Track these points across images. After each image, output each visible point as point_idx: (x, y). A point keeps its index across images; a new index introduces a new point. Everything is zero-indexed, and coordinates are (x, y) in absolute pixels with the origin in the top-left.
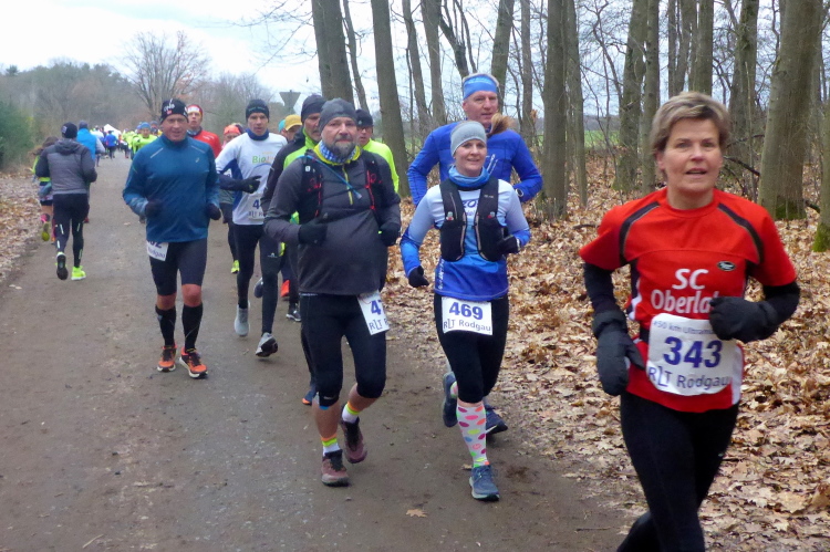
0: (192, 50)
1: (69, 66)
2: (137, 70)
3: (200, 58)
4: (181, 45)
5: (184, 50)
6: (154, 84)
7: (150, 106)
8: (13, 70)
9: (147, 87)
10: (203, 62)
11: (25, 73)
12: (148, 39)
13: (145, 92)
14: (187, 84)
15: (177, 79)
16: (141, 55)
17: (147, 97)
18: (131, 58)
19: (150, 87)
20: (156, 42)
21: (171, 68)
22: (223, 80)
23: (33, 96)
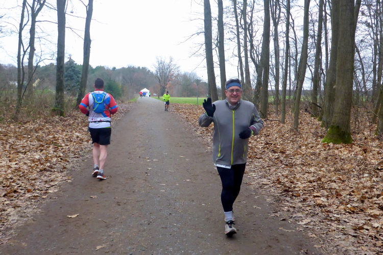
0: (175, 63)
1: (133, 67)
2: (156, 69)
3: (177, 66)
4: (171, 61)
5: (172, 63)
6: (161, 75)
7: (160, 82)
8: (114, 68)
9: (159, 75)
10: (178, 67)
11: (118, 70)
12: (160, 59)
13: (158, 77)
14: (172, 75)
15: (169, 73)
16: (157, 65)
20: (162, 60)
21: (167, 69)
22: (185, 74)
23: (121, 78)
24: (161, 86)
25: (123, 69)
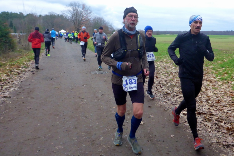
0: (86, 9)
1: (54, 15)
2: (71, 15)
3: (89, 12)
4: (84, 8)
6: (76, 19)
7: (75, 24)
9: (74, 19)
10: (89, 13)
13: (73, 21)
14: (85, 19)
15: (82, 17)
16: (72, 11)
17: (74, 22)
18: (70, 11)
19: (75, 19)
21: (81, 14)
24: (76, 28)
25: (47, 16)
